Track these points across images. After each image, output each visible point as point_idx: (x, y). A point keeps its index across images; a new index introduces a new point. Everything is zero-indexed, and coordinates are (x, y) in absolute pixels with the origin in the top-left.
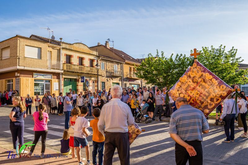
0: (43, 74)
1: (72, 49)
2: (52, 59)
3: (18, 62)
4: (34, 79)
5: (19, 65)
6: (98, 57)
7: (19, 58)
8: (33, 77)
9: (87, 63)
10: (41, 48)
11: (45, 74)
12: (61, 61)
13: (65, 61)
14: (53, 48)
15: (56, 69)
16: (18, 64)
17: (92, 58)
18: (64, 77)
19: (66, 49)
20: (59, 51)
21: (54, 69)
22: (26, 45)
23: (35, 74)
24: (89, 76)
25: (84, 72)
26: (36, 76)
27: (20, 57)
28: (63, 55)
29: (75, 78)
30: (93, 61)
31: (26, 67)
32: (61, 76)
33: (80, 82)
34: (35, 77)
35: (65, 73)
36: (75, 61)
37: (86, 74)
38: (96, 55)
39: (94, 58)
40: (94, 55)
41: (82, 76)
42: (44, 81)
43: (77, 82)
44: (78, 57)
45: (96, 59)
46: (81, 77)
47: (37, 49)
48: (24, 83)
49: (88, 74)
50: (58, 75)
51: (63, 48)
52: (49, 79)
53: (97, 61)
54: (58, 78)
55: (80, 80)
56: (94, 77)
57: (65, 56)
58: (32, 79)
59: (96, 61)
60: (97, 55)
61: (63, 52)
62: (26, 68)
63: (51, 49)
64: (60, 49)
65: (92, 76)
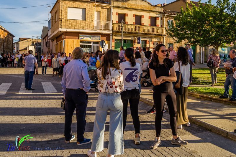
0: (89, 36)
1: (127, 6)
2: (101, 19)
3: (60, 25)
4: (79, 40)
5: (61, 28)
6: (163, 13)
7: (61, 21)
8: (78, 39)
9: (146, 21)
10: (85, 9)
11: (93, 35)
12: (111, 21)
13: (116, 21)
14: (102, 7)
15: (104, 30)
16: (60, 26)
17: (154, 15)
18: (115, 38)
19: (118, 7)
20: (109, 10)
21: (101, 30)
22: (68, 7)
23: (81, 35)
24: (150, 37)
25: (140, 32)
26: (82, 37)
27: (63, 20)
28: (115, 14)
29: (130, 39)
30: (156, 18)
31: (69, 28)
32: (111, 37)
33: (136, 43)
34: (81, 39)
35: (116, 34)
36: (130, 19)
37: (143, 34)
38: (160, 11)
39: (157, 15)
40: (156, 12)
41: (139, 36)
42: (92, 43)
43: (133, 44)
44: (134, 15)
45: (160, 16)
46: (138, 38)
47: (81, 10)
48: (69, 45)
49: (146, 34)
50: (108, 36)
51: (114, 7)
52: (97, 40)
53: (162, 19)
54: (108, 39)
55: (136, 41)
56: (156, 38)
57: (116, 15)
58: (78, 41)
59: (160, 18)
60: (162, 11)
61: (114, 11)
62: (69, 30)
63: (99, 9)
64: (110, 8)
65: (153, 37)
